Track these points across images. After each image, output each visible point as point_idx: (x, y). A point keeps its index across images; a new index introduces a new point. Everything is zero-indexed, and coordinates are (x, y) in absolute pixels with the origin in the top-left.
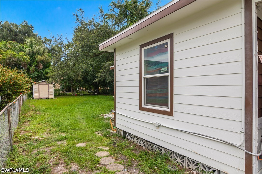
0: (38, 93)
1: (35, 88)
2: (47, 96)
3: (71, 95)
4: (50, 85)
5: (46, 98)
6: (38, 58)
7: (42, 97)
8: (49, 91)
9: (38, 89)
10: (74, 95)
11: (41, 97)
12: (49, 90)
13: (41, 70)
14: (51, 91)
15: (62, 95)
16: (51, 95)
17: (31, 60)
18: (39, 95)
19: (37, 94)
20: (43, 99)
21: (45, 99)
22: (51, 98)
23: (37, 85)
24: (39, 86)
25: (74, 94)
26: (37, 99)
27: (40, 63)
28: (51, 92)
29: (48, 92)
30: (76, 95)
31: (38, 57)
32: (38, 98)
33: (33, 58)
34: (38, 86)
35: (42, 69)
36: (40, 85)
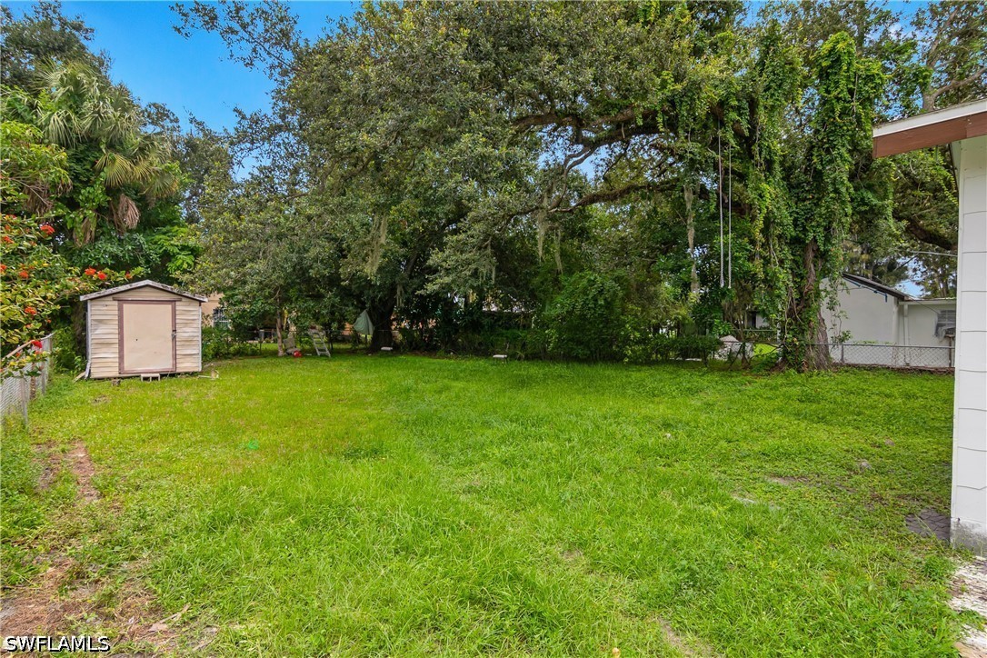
0: (116, 348)
1: (100, 321)
2: (167, 366)
3: (274, 354)
4: (180, 307)
5: (162, 376)
6: (115, 170)
7: (139, 369)
8: (174, 338)
9: (114, 328)
10: (289, 354)
11: (131, 365)
12: (175, 331)
13: (130, 231)
14: (186, 335)
15: (234, 355)
16: (188, 359)
17: (76, 177)
18: (121, 358)
19: (111, 354)
20: (146, 379)
21: (154, 378)
22: (186, 373)
23: (112, 306)
24: (121, 310)
25: (290, 351)
26: (109, 379)
27: (123, 198)
28: (189, 341)
29: (170, 344)
30: (297, 356)
31: (114, 160)
32: (115, 373)
33: (88, 167)
34: (117, 312)
35: (135, 224)
36: (126, 307)
